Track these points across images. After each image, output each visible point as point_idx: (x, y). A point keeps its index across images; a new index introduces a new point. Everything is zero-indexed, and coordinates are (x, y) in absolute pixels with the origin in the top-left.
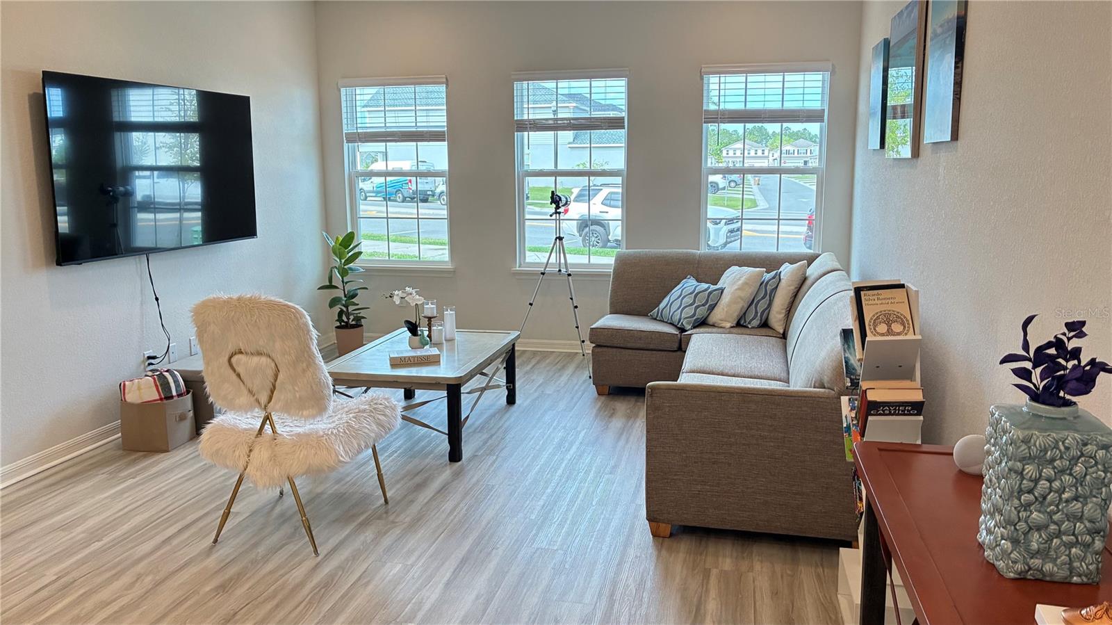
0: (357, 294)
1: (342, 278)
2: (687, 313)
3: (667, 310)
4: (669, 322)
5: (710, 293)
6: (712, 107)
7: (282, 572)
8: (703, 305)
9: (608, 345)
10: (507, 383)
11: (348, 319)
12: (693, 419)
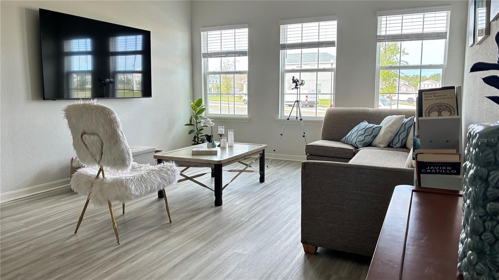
0: (203, 129)
1: (196, 121)
2: (360, 139)
3: (350, 137)
4: (351, 144)
5: (374, 129)
6: (383, 33)
7: (94, 251)
8: (370, 135)
9: (315, 154)
10: (260, 171)
11: (198, 140)
12: (328, 183)
